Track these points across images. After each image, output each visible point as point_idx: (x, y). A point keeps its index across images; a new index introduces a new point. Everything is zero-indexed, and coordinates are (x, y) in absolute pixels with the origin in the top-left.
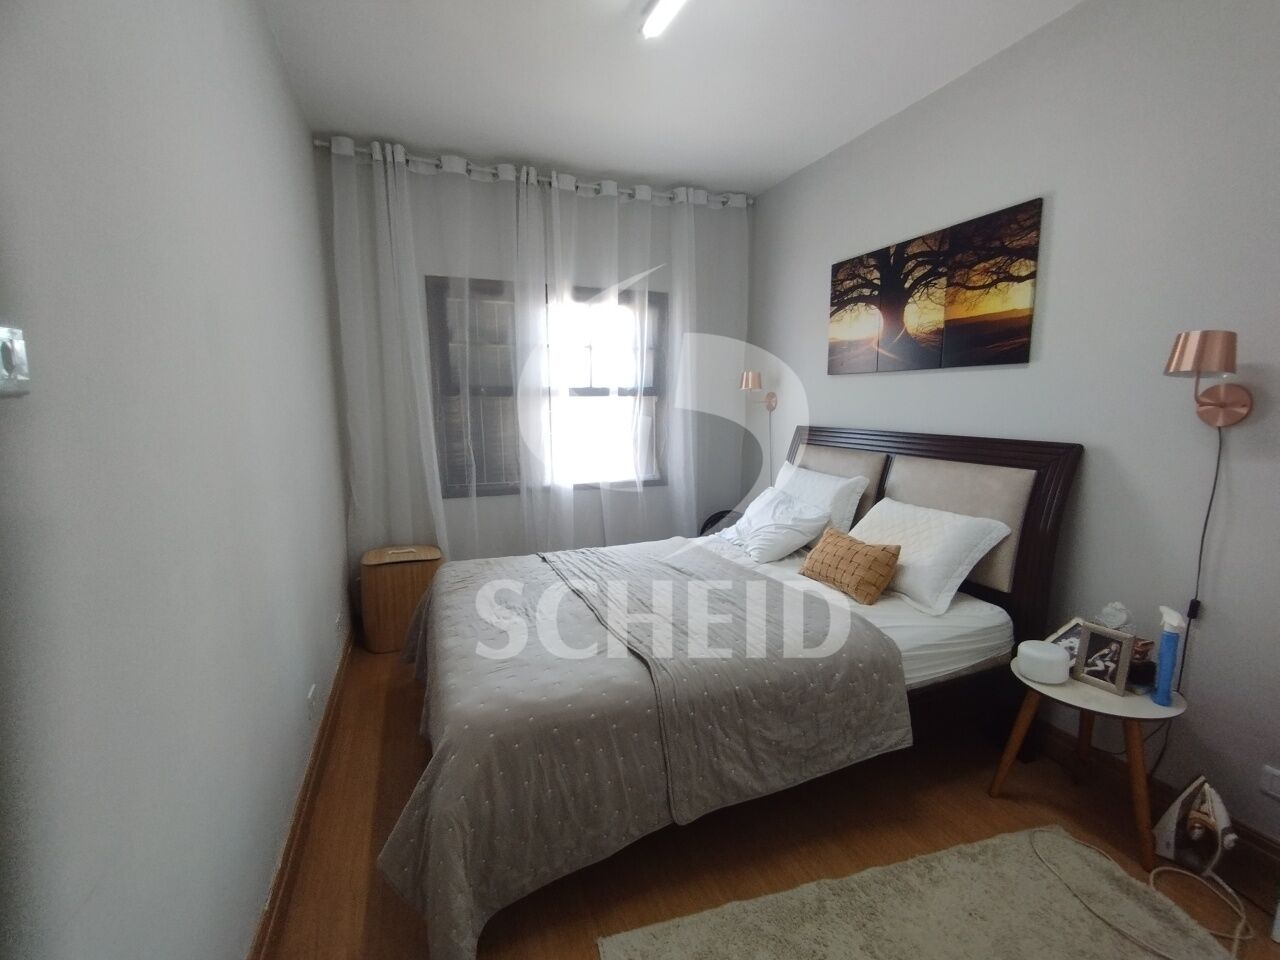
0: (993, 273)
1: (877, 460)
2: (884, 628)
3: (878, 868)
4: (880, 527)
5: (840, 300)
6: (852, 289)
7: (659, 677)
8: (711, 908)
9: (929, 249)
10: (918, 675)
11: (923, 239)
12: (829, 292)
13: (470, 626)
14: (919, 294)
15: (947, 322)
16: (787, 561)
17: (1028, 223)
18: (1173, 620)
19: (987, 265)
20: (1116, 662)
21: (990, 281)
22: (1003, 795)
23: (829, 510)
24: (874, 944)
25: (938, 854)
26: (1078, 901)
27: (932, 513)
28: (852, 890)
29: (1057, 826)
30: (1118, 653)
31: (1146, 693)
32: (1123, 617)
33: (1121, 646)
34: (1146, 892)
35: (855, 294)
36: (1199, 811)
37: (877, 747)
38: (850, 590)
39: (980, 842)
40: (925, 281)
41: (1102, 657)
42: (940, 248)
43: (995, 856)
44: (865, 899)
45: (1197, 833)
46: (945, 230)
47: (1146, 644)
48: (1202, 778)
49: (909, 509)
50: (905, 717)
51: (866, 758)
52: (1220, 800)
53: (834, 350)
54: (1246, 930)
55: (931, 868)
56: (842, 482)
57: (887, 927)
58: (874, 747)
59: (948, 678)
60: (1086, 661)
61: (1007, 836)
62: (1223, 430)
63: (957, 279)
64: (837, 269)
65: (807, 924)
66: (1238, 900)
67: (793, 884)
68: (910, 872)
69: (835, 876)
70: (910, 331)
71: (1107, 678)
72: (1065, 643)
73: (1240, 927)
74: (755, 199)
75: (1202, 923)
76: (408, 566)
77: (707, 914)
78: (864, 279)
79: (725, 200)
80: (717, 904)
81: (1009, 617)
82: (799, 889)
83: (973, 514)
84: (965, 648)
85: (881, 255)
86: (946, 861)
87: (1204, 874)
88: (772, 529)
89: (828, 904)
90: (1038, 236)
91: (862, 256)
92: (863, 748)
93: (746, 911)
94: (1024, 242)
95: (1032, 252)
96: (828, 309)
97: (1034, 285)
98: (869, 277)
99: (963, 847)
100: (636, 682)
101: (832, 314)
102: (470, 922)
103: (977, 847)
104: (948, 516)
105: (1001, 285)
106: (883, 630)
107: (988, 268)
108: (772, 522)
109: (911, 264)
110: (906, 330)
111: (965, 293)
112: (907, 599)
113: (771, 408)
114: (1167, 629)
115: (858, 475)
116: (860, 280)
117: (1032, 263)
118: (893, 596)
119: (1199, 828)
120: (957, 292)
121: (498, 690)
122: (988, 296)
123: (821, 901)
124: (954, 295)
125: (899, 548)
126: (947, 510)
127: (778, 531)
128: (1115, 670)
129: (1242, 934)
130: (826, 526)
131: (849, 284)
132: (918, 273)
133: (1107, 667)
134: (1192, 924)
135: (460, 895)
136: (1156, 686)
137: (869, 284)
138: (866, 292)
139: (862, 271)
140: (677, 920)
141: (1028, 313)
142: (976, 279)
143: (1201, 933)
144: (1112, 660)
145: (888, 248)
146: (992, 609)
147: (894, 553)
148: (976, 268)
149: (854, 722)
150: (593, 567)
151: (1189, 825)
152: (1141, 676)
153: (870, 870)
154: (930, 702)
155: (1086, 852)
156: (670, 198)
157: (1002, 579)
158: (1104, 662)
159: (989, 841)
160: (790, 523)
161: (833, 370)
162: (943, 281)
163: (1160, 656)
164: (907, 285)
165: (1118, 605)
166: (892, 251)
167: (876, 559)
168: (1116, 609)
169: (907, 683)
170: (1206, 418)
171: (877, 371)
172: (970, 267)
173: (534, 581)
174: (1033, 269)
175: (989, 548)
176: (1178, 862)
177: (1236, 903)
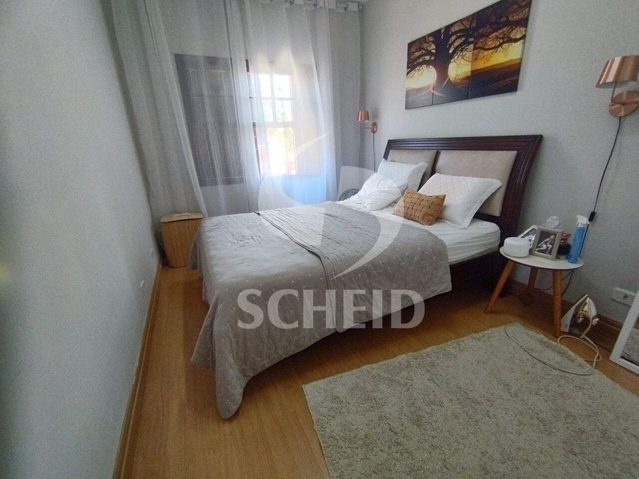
0: (501, 38)
1: (431, 154)
2: (438, 235)
3: (435, 346)
4: (433, 187)
5: (412, 65)
6: (419, 57)
7: (326, 262)
8: (356, 368)
9: (464, 28)
10: (455, 257)
11: (461, 21)
12: (406, 60)
13: (223, 245)
14: (457, 56)
15: (472, 72)
16: (385, 209)
17: (524, 3)
18: (583, 221)
19: (497, 34)
20: (553, 245)
21: (498, 43)
22: (491, 312)
23: (406, 182)
24: (435, 377)
25: (463, 339)
26: (526, 353)
27: (461, 178)
28: (423, 356)
29: (517, 323)
30: (554, 240)
31: (565, 258)
32: (557, 223)
33: (555, 237)
34: (557, 346)
35: (421, 60)
36: (582, 310)
37: (434, 292)
38: (419, 219)
39: (482, 333)
40: (460, 48)
41: (546, 243)
42: (470, 26)
43: (489, 338)
44: (429, 359)
45: (581, 320)
46: (473, 15)
47: (567, 235)
48: (587, 295)
49: (449, 177)
50: (448, 277)
51: (429, 297)
52: (593, 304)
53: (409, 93)
54: (599, 357)
55: (459, 345)
56: (414, 166)
57: (440, 371)
58: (433, 292)
59: (468, 259)
60: (537, 246)
61: (494, 329)
62: (622, 119)
63: (479, 45)
64: (410, 45)
65: (402, 372)
66: (595, 346)
67: (395, 356)
68: (450, 347)
69: (414, 351)
70: (451, 79)
71: (547, 252)
72: (527, 238)
73: (596, 356)
74: (363, 6)
75: (580, 356)
76: (186, 222)
77: (354, 371)
78: (426, 50)
79: (346, 6)
80: (359, 367)
81: (499, 228)
82: (398, 358)
83: (483, 177)
84: (478, 243)
85: (436, 34)
86: (466, 341)
87: (582, 337)
88: (378, 193)
89: (412, 363)
90: (529, 11)
91: (425, 36)
92: (427, 293)
93: (373, 369)
94: (520, 17)
95: (524, 22)
96: (405, 70)
97: (524, 43)
98: (429, 49)
99: (474, 335)
100: (314, 265)
101: (408, 73)
102: (238, 382)
103: (480, 334)
104: (470, 179)
105: (505, 46)
106: (438, 236)
107: (498, 36)
108: (377, 190)
109: (453, 38)
110: (449, 79)
111: (484, 53)
112: (448, 222)
113: (374, 132)
114: (580, 226)
115: (422, 162)
116: (424, 51)
117: (524, 29)
118: (441, 222)
119: (582, 317)
120: (479, 53)
121: (241, 272)
122: (497, 53)
123: (409, 362)
124: (477, 55)
125: (445, 196)
126: (469, 176)
127: (380, 194)
128: (552, 249)
129: (597, 359)
130: (405, 190)
131: (417, 54)
132: (457, 44)
133: (548, 247)
134: (577, 357)
135: (231, 370)
136: (571, 254)
137: (429, 53)
138: (427, 58)
139: (425, 46)
140: (340, 375)
141: (518, 61)
142: (491, 43)
143: (580, 360)
144: (550, 244)
145: (440, 30)
146: (491, 224)
147: (442, 199)
148: (490, 37)
149: (423, 281)
150: (285, 216)
151: (577, 316)
152: (564, 251)
153: (431, 347)
154: (460, 270)
155: (530, 332)
156: (314, 5)
157: (496, 210)
158: (546, 245)
159: (486, 332)
160: (387, 189)
161: (408, 107)
162: (471, 46)
163: (574, 240)
164: (451, 51)
165: (555, 217)
166: (442, 31)
167: (433, 202)
168: (554, 219)
169: (450, 261)
170: (613, 113)
171: (433, 105)
172: (487, 36)
173: (255, 224)
174: (524, 33)
175: (490, 194)
176: (570, 333)
177: (594, 347)
